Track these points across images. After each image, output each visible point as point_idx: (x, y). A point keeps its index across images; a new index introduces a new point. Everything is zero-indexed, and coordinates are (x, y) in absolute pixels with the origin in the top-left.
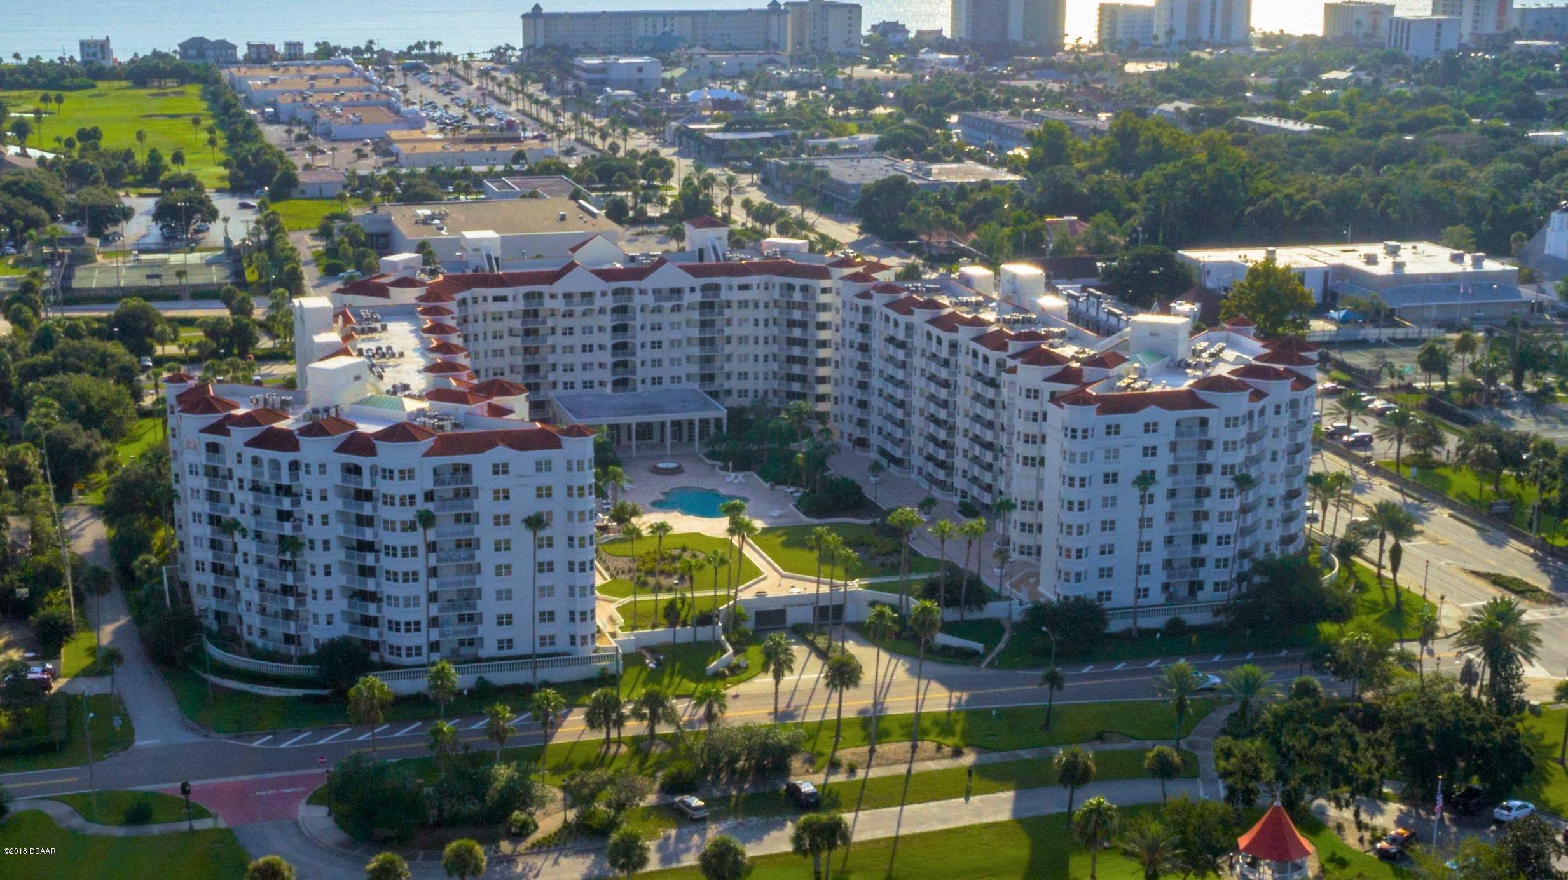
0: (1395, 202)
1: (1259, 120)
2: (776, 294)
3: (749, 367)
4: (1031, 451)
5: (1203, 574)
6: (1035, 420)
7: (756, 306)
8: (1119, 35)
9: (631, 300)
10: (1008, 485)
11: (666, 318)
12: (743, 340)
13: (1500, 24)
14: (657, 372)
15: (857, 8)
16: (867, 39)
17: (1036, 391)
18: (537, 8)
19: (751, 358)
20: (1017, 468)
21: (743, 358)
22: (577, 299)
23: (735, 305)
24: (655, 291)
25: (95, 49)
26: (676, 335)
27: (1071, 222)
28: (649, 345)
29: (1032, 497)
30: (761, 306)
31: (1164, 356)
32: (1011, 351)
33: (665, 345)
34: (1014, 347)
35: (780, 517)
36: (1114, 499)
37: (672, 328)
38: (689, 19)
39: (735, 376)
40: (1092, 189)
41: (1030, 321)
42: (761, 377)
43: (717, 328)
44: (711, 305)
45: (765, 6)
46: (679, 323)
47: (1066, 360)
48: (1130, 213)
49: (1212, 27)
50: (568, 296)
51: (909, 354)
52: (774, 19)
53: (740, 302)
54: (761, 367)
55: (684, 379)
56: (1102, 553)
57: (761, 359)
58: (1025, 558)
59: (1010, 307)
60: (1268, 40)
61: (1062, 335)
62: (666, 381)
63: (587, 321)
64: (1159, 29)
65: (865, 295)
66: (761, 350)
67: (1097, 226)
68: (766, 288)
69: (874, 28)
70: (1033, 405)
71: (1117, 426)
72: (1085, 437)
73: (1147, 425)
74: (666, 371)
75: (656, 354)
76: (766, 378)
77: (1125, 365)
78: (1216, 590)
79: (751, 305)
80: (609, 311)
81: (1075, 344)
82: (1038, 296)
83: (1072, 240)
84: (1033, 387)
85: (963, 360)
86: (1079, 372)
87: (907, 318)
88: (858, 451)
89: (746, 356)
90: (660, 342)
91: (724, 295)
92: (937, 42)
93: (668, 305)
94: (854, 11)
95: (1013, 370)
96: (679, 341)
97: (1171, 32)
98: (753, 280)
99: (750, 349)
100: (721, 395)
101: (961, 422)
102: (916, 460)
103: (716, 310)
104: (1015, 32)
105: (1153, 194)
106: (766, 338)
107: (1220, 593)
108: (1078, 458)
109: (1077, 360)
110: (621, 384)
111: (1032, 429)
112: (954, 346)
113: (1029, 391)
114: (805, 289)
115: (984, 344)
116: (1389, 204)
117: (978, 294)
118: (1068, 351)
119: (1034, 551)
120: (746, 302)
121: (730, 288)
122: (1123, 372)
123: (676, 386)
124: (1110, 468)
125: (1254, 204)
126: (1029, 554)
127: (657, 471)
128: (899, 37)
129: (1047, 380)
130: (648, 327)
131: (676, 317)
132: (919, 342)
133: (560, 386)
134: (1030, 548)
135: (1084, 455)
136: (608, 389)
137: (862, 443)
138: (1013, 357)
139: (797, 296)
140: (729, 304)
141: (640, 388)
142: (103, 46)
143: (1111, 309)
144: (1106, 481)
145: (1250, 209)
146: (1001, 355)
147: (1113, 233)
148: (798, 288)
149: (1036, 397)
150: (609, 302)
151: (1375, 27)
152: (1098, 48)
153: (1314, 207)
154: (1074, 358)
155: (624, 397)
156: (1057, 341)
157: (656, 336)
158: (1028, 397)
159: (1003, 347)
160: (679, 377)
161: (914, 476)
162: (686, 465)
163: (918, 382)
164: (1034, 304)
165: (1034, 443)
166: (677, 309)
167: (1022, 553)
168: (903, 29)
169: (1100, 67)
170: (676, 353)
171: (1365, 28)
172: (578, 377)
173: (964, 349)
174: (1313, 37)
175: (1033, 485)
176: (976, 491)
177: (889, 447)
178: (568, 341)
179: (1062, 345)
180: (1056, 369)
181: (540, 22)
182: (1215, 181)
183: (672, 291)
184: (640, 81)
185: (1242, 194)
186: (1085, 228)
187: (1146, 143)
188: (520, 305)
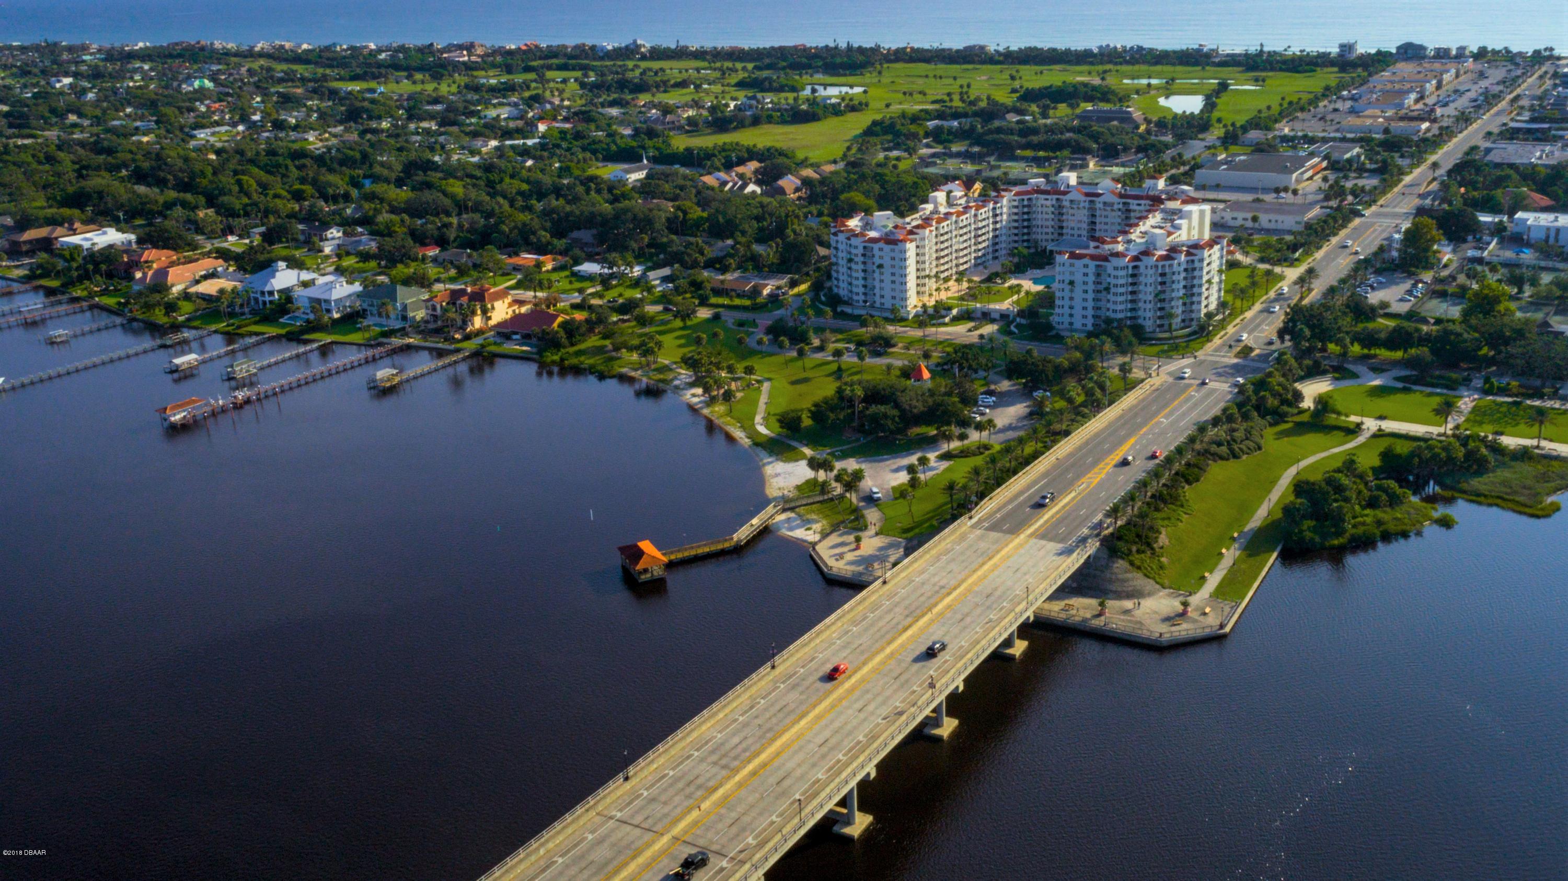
25: (1346, 48)
188: (1054, 202)
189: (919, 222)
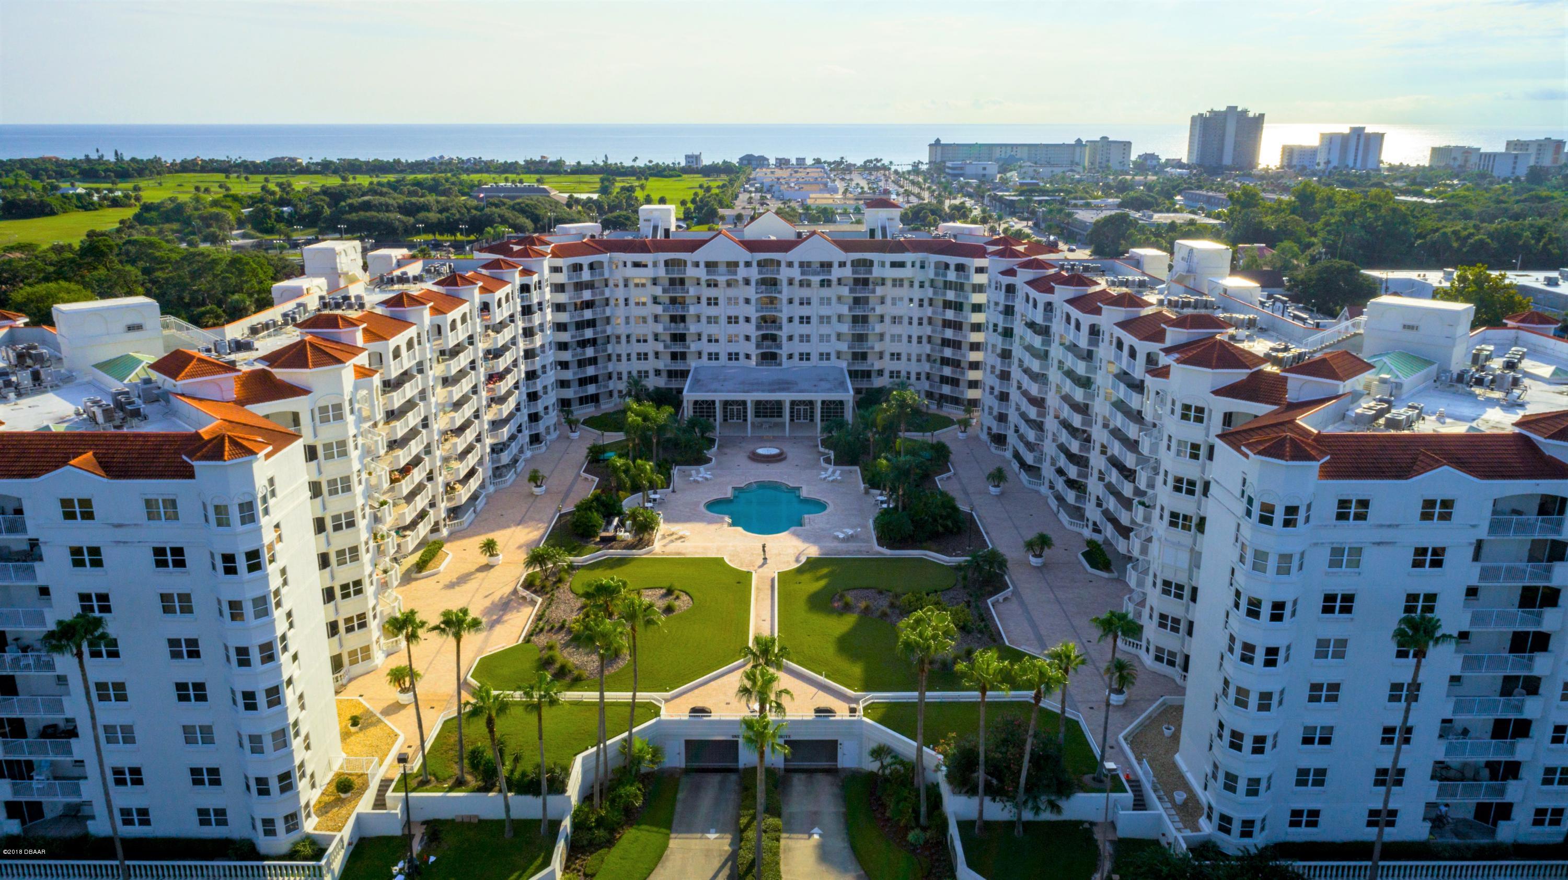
0: (1557, 239)
1: (1402, 198)
2: (931, 273)
3: (902, 347)
4: (1185, 504)
5: (1513, 791)
6: (1195, 456)
7: (911, 284)
8: (1295, 162)
9: (778, 272)
10: (1144, 551)
11: (815, 293)
12: (895, 320)
13: (1555, 160)
14: (805, 348)
15: (1129, 143)
16: (1135, 163)
17: (1200, 410)
18: (938, 140)
19: (905, 339)
20: (1160, 527)
21: (896, 338)
22: (722, 268)
23: (889, 283)
24: (801, 265)
25: (693, 159)
26: (825, 311)
27: (1260, 249)
28: (796, 320)
29: (1182, 579)
30: (916, 285)
31: (1429, 363)
32: (1168, 343)
33: (814, 320)
34: (1174, 336)
35: (849, 539)
36: (1342, 643)
37: (822, 304)
38: (1026, 149)
39: (887, 356)
40: (1278, 227)
41: (1206, 305)
42: (914, 358)
43: (871, 306)
44: (865, 282)
45: (1073, 142)
46: (829, 299)
47: (1252, 360)
48: (1309, 245)
49: (1355, 160)
50: (711, 266)
51: (1047, 342)
52: (1078, 149)
53: (894, 280)
54: (915, 349)
55: (833, 357)
56: (1307, 741)
57: (915, 340)
58: (1163, 668)
59: (1181, 288)
60: (1391, 168)
61: (1251, 324)
62: (814, 357)
63: (732, 292)
64: (1321, 159)
65: (1010, 272)
66: (915, 331)
67: (1283, 251)
68: (922, 267)
69: (1140, 157)
70: (1193, 432)
71: (1364, 504)
72: (1287, 523)
73: (1429, 504)
74: (815, 348)
75: (805, 329)
76: (919, 360)
77: (1367, 376)
78: (1538, 822)
79: (906, 284)
80: (753, 283)
81: (1270, 338)
82: (1223, 277)
83: (1260, 261)
84: (1194, 403)
85: (1104, 351)
86: (1279, 383)
87: (1047, 297)
88: (993, 448)
89: (900, 336)
90: (808, 318)
91: (877, 272)
92: (1179, 164)
93: (816, 279)
94: (1127, 145)
95: (1164, 373)
96: (829, 317)
97: (1328, 162)
98: (908, 257)
99: (901, 329)
100: (873, 375)
101: (1099, 435)
102: (1048, 471)
103: (871, 286)
104: (1227, 160)
105: (1334, 227)
106: (920, 319)
107: (1547, 828)
108: (1272, 563)
109: (1276, 361)
110: (769, 358)
111: (1190, 470)
112: (1094, 331)
113: (1187, 407)
114: (960, 268)
115: (1129, 332)
116: (1551, 240)
117: (1144, 274)
118: (1260, 347)
119: (1179, 660)
120: (901, 280)
121: (883, 264)
122: (1360, 388)
123: (825, 363)
124: (1340, 584)
125: (1424, 237)
126: (1171, 663)
127: (756, 458)
128: (1154, 162)
129: (1217, 392)
130: (796, 301)
131: (825, 292)
132: (1057, 326)
133: (705, 357)
134: (1172, 654)
135: (1285, 558)
136: (753, 362)
137: (1000, 440)
138: (1168, 351)
139: (952, 276)
140: (883, 282)
141: (786, 363)
142: (697, 158)
143: (1297, 313)
144: (1327, 610)
145: (1419, 241)
146: (1154, 347)
147: (1295, 256)
148: (952, 267)
149: (1199, 420)
150: (754, 274)
151: (1466, 161)
152: (1282, 167)
153: (1481, 241)
154: (1268, 358)
155: (769, 372)
156: (1245, 332)
157: (805, 311)
158: (1185, 417)
159: (1159, 336)
160: (828, 354)
161: (1044, 490)
162: (792, 452)
163: (1055, 376)
164: (1214, 286)
165: (1191, 492)
166: (825, 283)
167: (1159, 659)
168: (1157, 158)
169: (1282, 177)
170: (825, 330)
171: (1460, 161)
172: (723, 349)
173: (1107, 337)
174: (1424, 167)
175: (1184, 558)
176: (1109, 530)
177: (1022, 449)
178: (712, 311)
179: (1249, 338)
180: (1239, 375)
181: (939, 149)
182: (1388, 218)
183: (822, 265)
184: (984, 175)
185: (1412, 230)
186: (1270, 253)
187: (1322, 201)
188: (661, 272)
189: (291, 336)
